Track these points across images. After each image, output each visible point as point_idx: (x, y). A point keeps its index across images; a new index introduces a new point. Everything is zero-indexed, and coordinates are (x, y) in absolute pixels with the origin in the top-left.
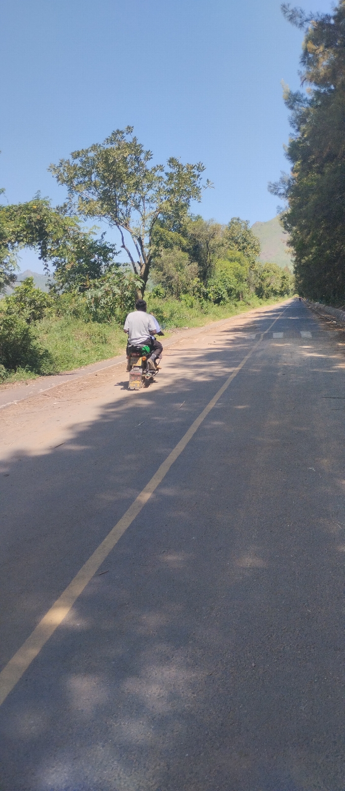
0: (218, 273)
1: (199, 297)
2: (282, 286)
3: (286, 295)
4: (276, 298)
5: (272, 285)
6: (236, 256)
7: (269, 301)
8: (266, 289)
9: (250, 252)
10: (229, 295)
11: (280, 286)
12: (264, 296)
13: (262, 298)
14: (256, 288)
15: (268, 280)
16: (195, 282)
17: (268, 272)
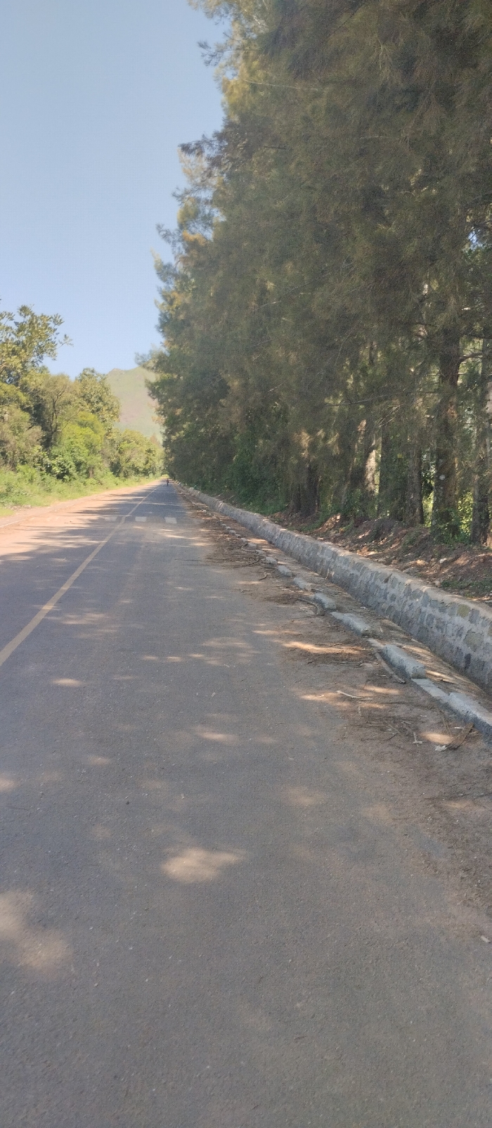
0: (65, 441)
1: (41, 470)
2: (147, 462)
3: (151, 475)
4: (137, 478)
5: (133, 460)
6: (88, 419)
7: (128, 481)
8: (124, 466)
9: (107, 416)
10: (78, 470)
11: (144, 462)
12: (122, 475)
13: (118, 476)
14: (112, 463)
15: (128, 454)
16: (37, 450)
17: (129, 442)
